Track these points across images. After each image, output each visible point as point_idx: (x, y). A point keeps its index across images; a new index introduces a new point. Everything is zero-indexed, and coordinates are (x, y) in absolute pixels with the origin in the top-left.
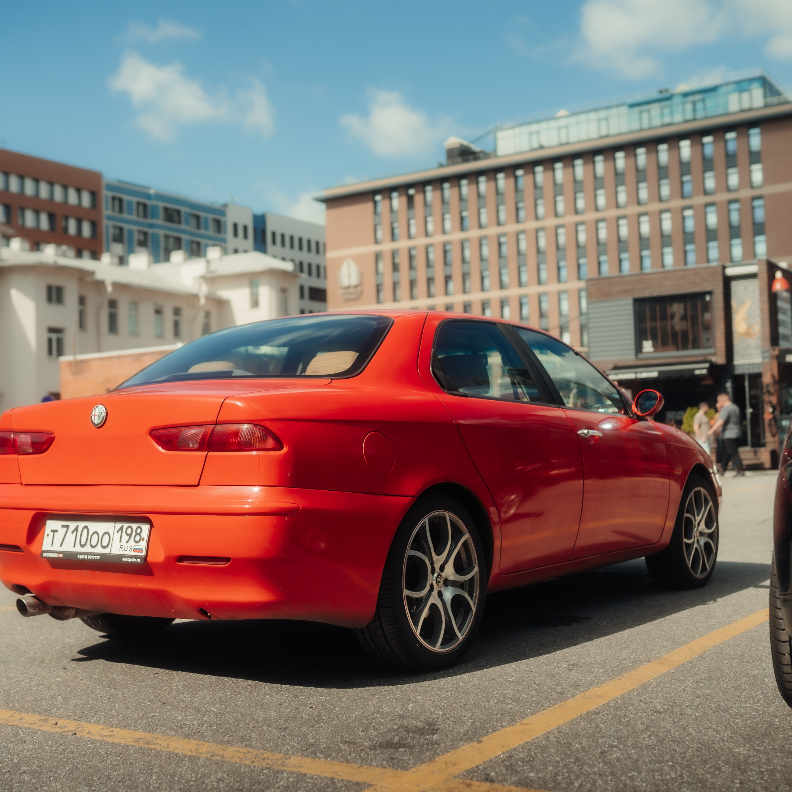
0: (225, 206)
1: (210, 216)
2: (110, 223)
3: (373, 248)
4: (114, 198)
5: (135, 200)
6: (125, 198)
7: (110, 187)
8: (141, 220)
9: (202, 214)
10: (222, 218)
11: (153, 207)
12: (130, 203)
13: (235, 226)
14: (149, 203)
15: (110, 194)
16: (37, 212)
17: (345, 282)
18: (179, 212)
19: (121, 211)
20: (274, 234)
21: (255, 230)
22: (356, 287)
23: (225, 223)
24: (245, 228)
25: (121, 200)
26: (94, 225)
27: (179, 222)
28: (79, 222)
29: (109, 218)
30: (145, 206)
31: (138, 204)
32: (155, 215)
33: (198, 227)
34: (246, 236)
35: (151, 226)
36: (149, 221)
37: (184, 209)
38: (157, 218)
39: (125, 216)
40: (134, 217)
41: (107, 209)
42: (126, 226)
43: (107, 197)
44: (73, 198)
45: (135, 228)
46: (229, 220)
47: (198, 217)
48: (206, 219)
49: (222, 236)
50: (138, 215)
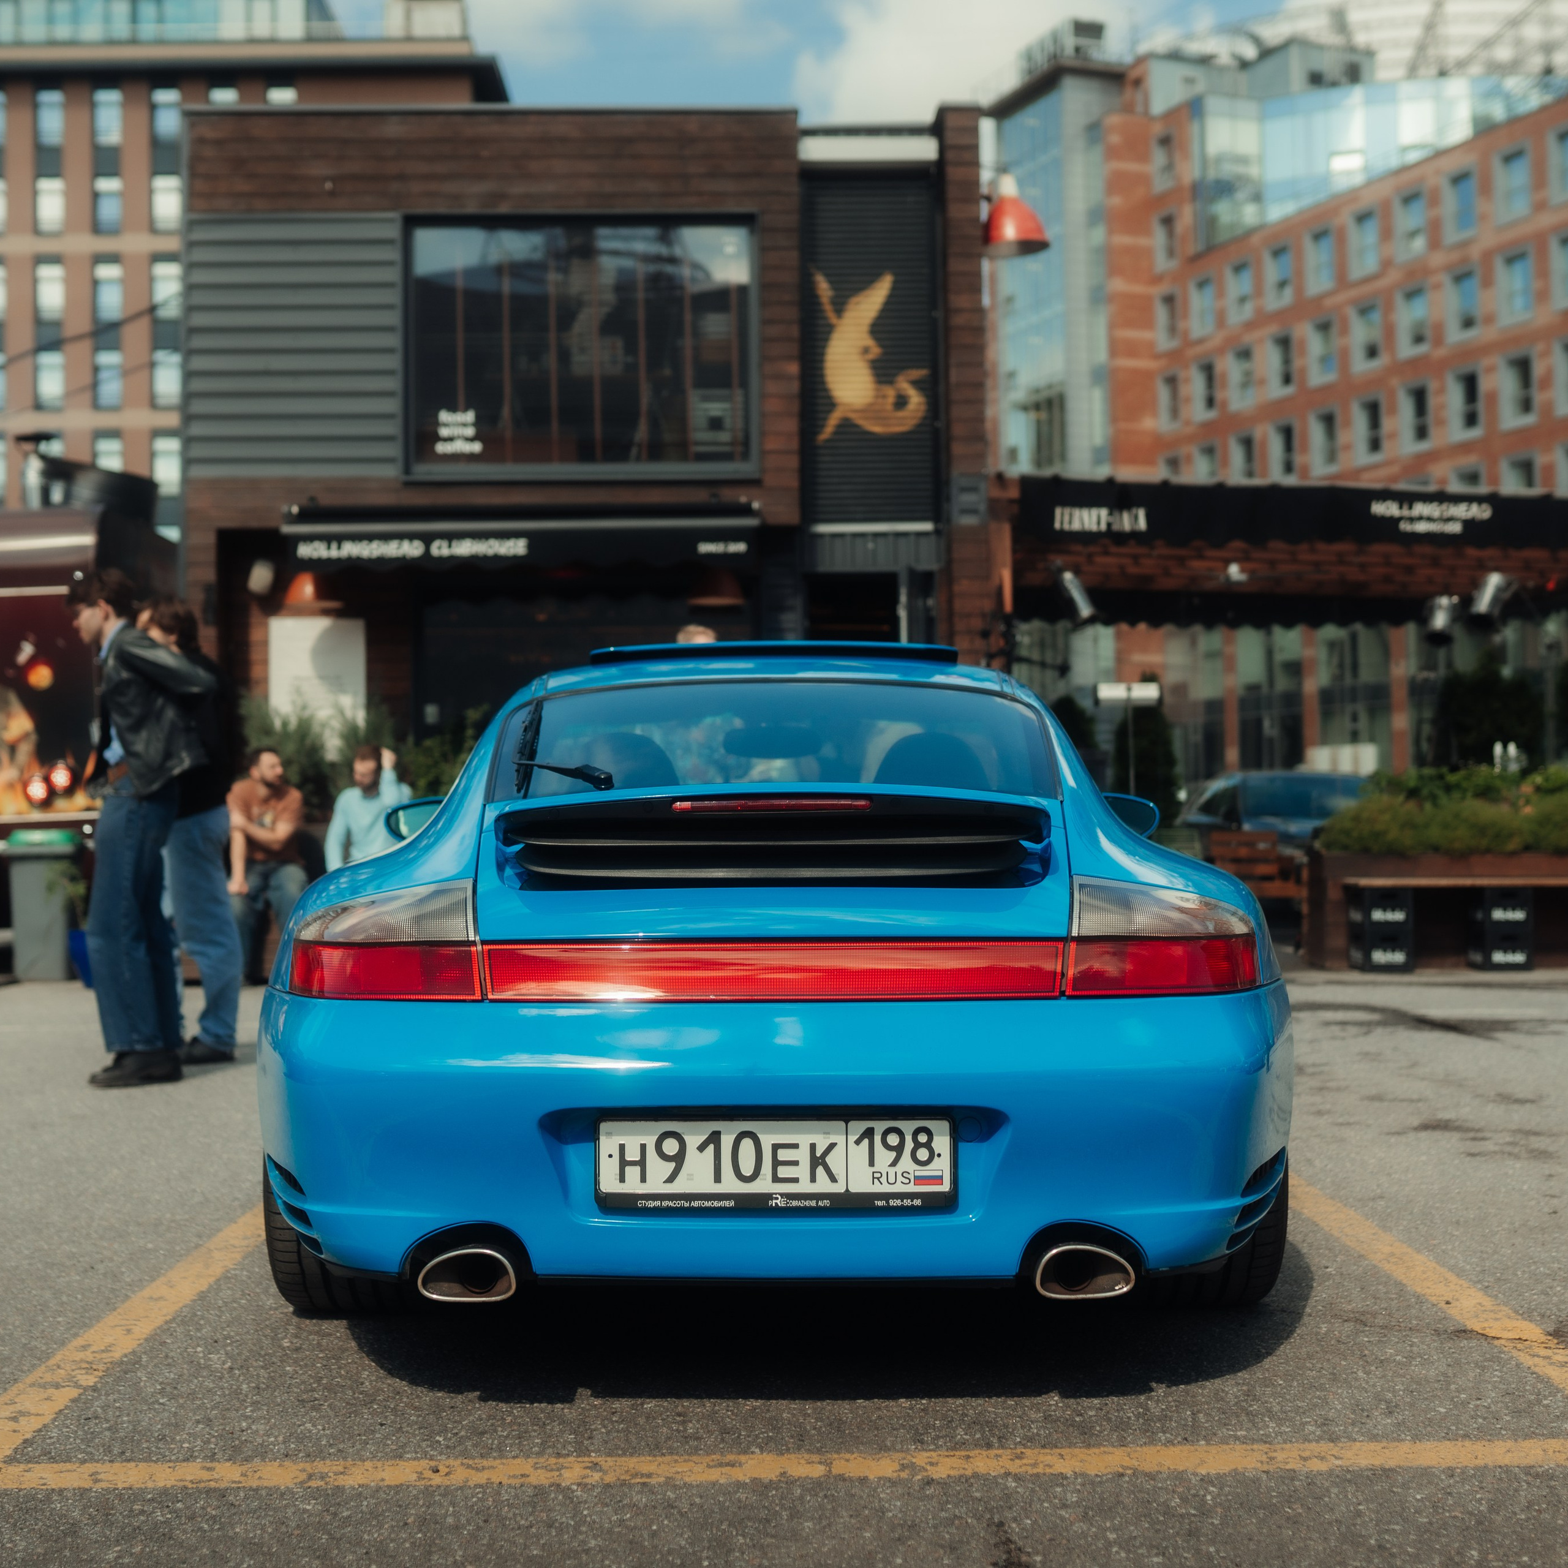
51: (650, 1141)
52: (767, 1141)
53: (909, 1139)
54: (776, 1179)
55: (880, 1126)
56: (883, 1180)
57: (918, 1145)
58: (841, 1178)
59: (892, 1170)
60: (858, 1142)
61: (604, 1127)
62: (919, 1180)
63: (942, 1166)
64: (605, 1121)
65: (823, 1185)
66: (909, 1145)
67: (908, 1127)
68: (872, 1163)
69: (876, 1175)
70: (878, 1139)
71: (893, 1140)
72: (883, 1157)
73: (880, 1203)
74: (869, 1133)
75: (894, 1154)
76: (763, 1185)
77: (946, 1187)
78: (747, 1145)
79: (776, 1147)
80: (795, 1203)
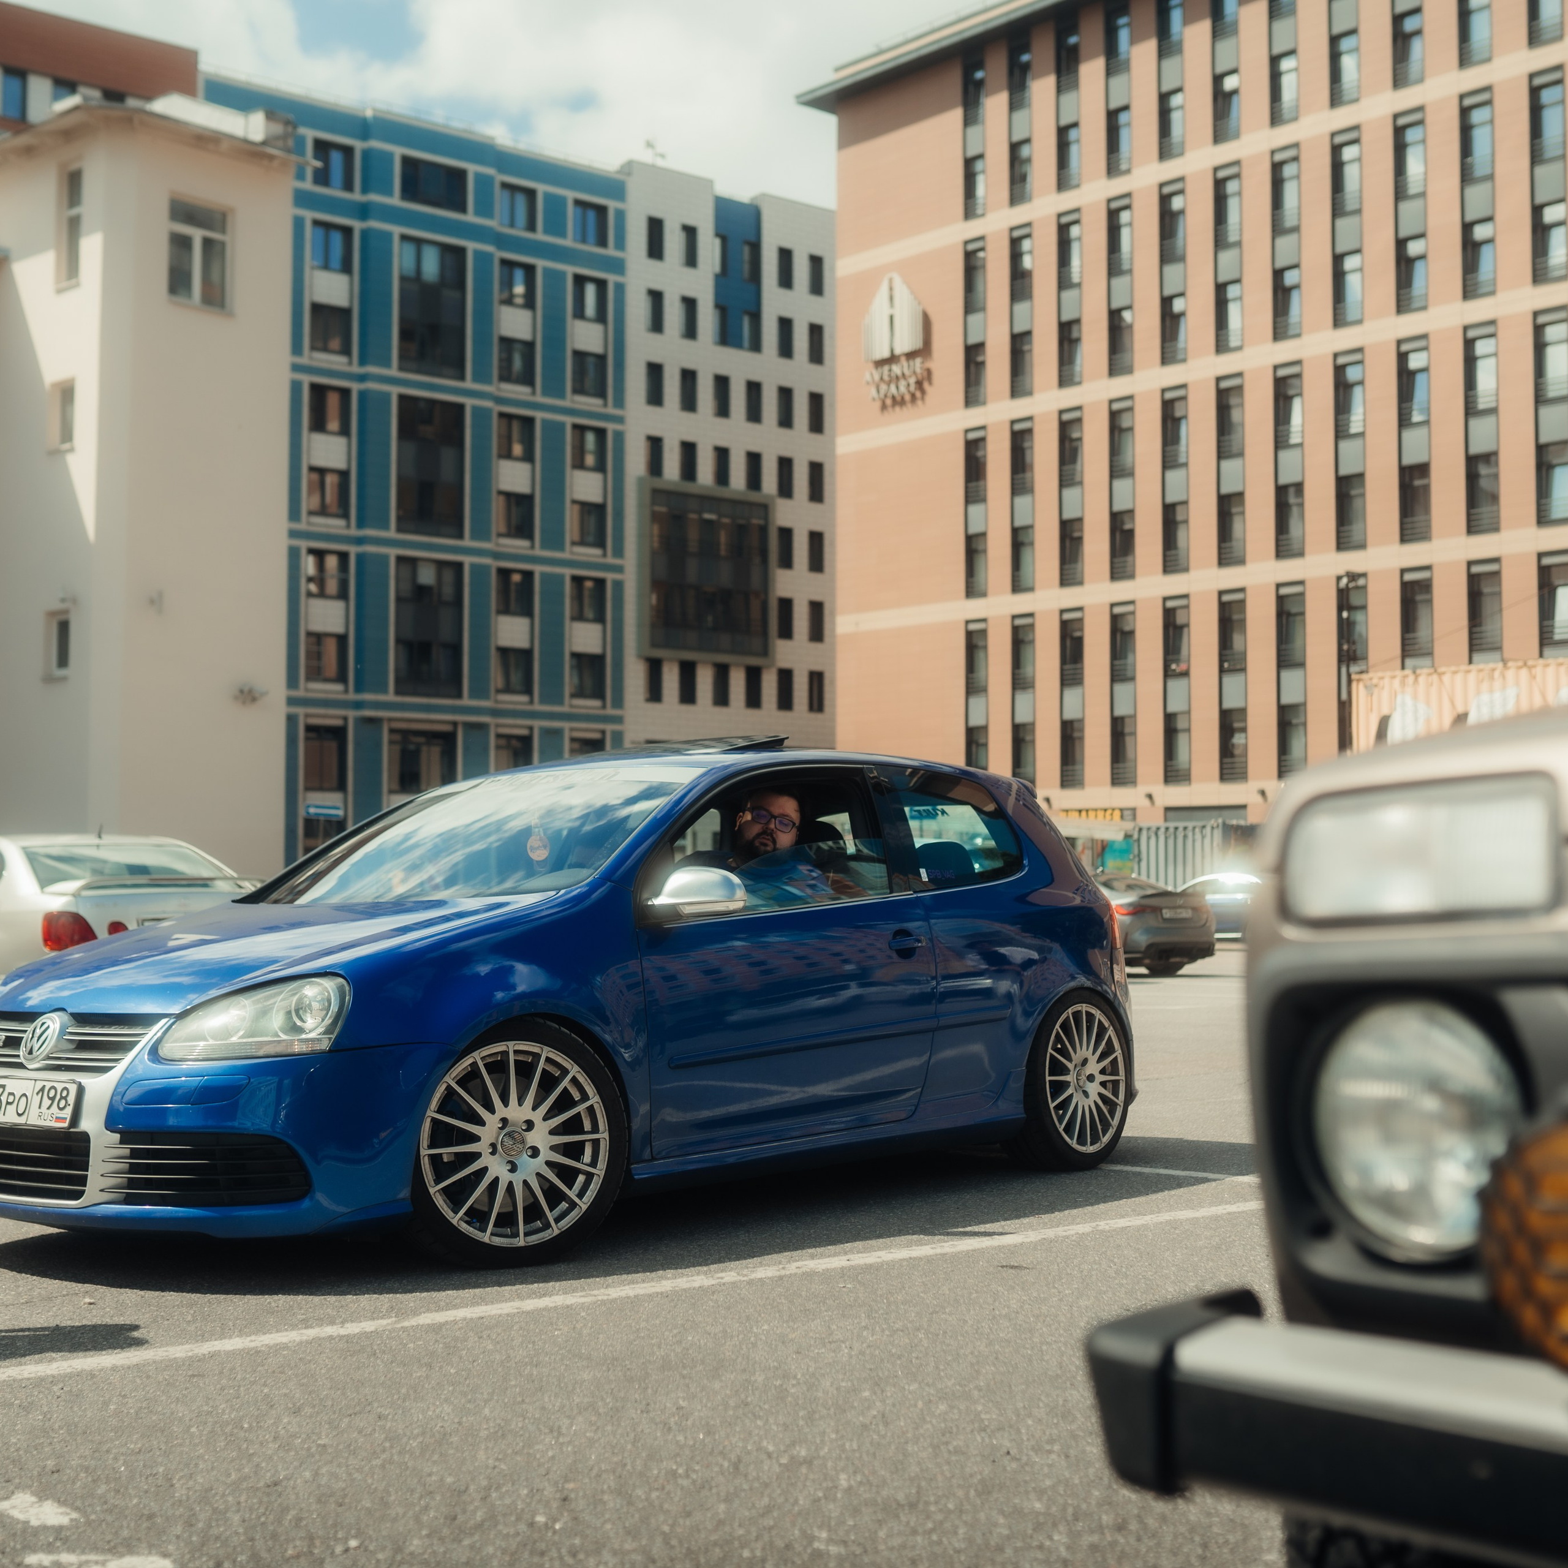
0: (626, 169)
1: (570, 195)
3: (960, 232)
5: (310, 134)
8: (332, 192)
9: (541, 188)
10: (612, 205)
11: (367, 154)
13: (655, 227)
14: (361, 145)
17: (882, 347)
18: (458, 177)
20: (785, 256)
22: (909, 355)
23: (621, 215)
24: (690, 232)
27: (460, 206)
30: (347, 151)
31: (323, 146)
32: (376, 181)
33: (530, 223)
34: (691, 259)
35: (364, 211)
36: (360, 197)
37: (472, 169)
38: (385, 190)
46: (635, 212)
47: (528, 194)
48: (556, 204)
49: (611, 251)
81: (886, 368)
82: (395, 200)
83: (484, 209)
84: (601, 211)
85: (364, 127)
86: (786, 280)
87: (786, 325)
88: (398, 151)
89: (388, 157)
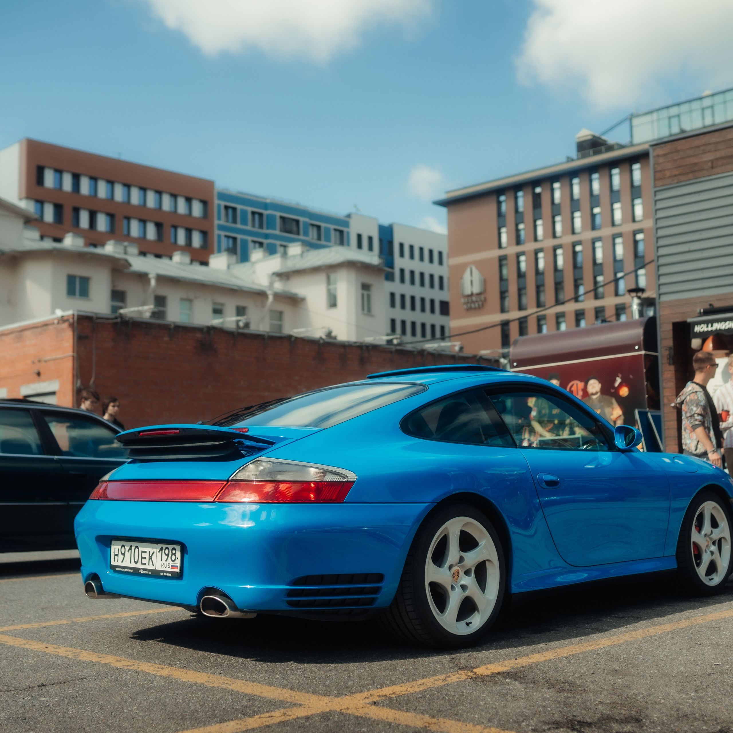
0: (349, 216)
1: (332, 227)
2: (223, 233)
3: (496, 253)
4: (226, 208)
5: (250, 209)
6: (239, 207)
7: (223, 196)
8: (257, 230)
9: (323, 225)
10: (345, 229)
11: (268, 216)
12: (244, 212)
13: (359, 237)
14: (265, 212)
15: (223, 203)
16: (143, 222)
17: (468, 291)
18: (297, 222)
19: (235, 221)
20: (401, 245)
21: (381, 240)
22: (479, 294)
23: (348, 233)
24: (370, 239)
25: (234, 209)
26: (205, 234)
27: (298, 233)
28: (189, 231)
29: (221, 228)
30: (261, 215)
31: (253, 213)
32: (271, 225)
33: (319, 238)
34: (371, 248)
35: (267, 236)
36: (265, 231)
37: (302, 219)
38: (274, 228)
39: (239, 226)
40: (249, 228)
41: (219, 218)
42: (239, 237)
43: (219, 206)
44: (182, 207)
45: (250, 238)
46: (353, 232)
47: (319, 227)
48: (327, 230)
50: (253, 226)
51: (120, 547)
52: (141, 549)
53: (170, 551)
54: (142, 564)
55: (164, 546)
56: (164, 566)
57: (173, 554)
58: (155, 564)
59: (166, 562)
60: (159, 552)
61: (113, 542)
62: (173, 567)
63: (178, 562)
64: (114, 540)
65: (151, 567)
66: (170, 554)
67: (171, 547)
68: (161, 560)
69: (163, 564)
70: (163, 551)
71: (167, 552)
72: (165, 557)
73: (162, 574)
74: (161, 549)
75: (167, 557)
76: (139, 566)
77: (178, 570)
78: (137, 550)
79: (143, 552)
80: (144, 572)
81: (470, 298)
82: (277, 232)
83: (306, 234)
84: (341, 232)
85: (266, 206)
86: (402, 254)
87: (402, 271)
88: (278, 214)
89: (274, 217)
